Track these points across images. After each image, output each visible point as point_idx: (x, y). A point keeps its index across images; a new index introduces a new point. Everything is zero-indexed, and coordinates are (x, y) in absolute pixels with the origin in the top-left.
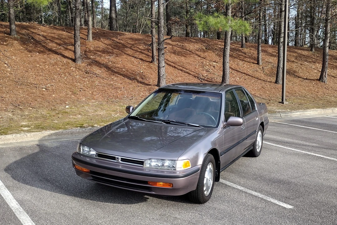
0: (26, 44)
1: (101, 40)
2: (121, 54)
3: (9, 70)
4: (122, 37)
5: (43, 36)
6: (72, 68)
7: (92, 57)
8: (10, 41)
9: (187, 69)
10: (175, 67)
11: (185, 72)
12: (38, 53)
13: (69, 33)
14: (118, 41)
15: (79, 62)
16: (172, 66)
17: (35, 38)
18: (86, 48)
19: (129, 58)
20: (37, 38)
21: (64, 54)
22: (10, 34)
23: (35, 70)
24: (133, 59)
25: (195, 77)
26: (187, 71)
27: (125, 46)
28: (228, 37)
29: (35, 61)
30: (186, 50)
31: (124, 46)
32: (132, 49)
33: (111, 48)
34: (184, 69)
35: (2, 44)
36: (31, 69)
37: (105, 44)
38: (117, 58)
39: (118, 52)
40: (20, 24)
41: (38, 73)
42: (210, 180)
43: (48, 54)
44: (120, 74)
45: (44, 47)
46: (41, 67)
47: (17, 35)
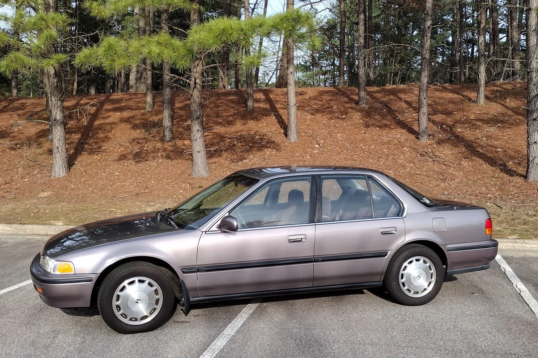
0: (370, 117)
1: (506, 102)
5: (406, 102)
6: (405, 148)
7: (459, 130)
8: (353, 113)
12: (378, 128)
13: (458, 94)
15: (424, 140)
17: (391, 106)
18: (464, 116)
20: (397, 106)
22: (357, 103)
23: (351, 152)
33: (511, 113)
35: (338, 118)
36: (347, 151)
37: (506, 107)
38: (507, 130)
39: (519, 120)
40: (393, 88)
41: (352, 156)
42: (137, 302)
43: (391, 129)
44: (483, 156)
45: (395, 118)
46: (363, 147)
47: (366, 104)
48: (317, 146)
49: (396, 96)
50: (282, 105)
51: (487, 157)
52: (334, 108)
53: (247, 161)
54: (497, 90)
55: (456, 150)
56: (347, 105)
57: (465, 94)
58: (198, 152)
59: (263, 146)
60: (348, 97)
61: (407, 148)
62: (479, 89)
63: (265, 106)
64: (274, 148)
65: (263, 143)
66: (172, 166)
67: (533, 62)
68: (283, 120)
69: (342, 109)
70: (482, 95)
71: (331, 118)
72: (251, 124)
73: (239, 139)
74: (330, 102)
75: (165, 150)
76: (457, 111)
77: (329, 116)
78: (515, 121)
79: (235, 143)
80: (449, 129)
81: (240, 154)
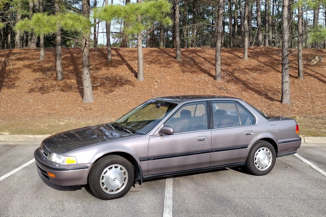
0: (184, 66)
1: (259, 59)
2: (268, 71)
3: (156, 87)
5: (203, 58)
6: (209, 85)
7: (237, 74)
8: (173, 64)
12: (190, 73)
13: (232, 53)
15: (219, 80)
17: (195, 60)
18: (238, 66)
19: (276, 74)
20: (198, 60)
21: (210, 72)
22: (175, 58)
23: (177, 87)
29: (183, 80)
33: (263, 65)
35: (165, 67)
36: (175, 86)
37: (260, 62)
38: (263, 75)
39: (268, 69)
40: (193, 50)
41: (178, 89)
42: (114, 180)
43: (198, 73)
44: (254, 90)
45: (199, 67)
46: (184, 84)
47: (181, 59)
48: (156, 83)
49: (196, 54)
50: (129, 58)
51: (255, 90)
52: (162, 60)
53: (115, 93)
54: (253, 52)
55: (238, 86)
56: (169, 59)
57: (235, 53)
58: (88, 87)
59: (123, 84)
60: (168, 54)
61: (210, 85)
62: (244, 51)
63: (118, 59)
64: (130, 85)
65: (122, 82)
66: (67, 96)
67: (285, 36)
68: (131, 67)
69: (167, 61)
70: (246, 54)
71: (161, 67)
72: (112, 69)
73: (106, 79)
74: (157, 57)
75: (59, 86)
76: (233, 63)
77: (160, 66)
78: (266, 70)
79: (104, 81)
80: (231, 74)
81: (109, 88)
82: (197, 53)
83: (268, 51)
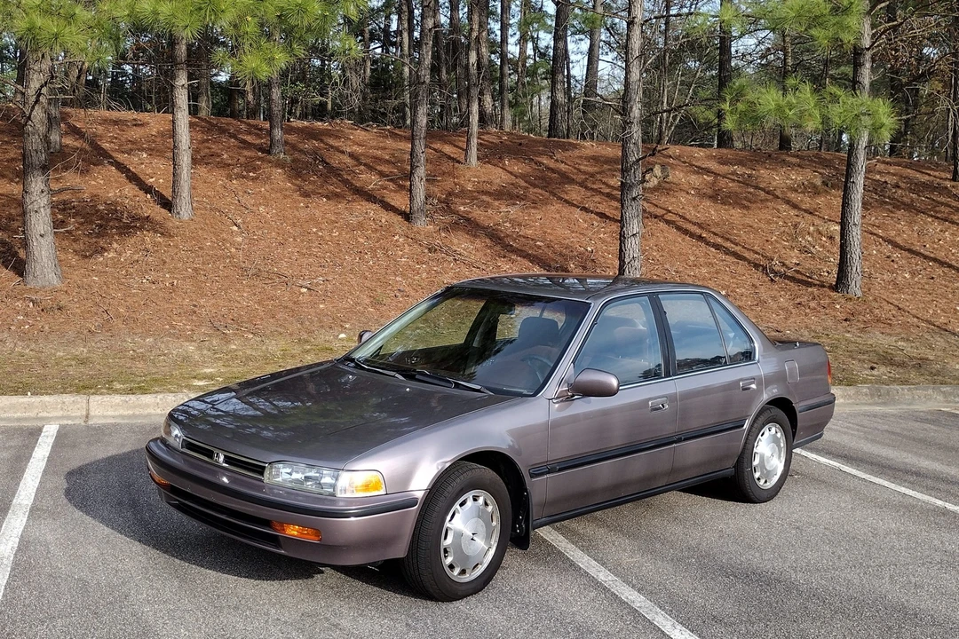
0: (300, 177)
1: (504, 164)
2: (545, 202)
3: (239, 239)
4: (570, 153)
5: (352, 155)
6: (397, 237)
7: (462, 208)
8: (267, 169)
9: (736, 244)
10: (700, 238)
11: (728, 252)
12: (325, 200)
14: (552, 164)
15: (422, 224)
16: (692, 235)
17: (327, 160)
18: (456, 184)
19: (566, 210)
20: (336, 160)
21: (389, 200)
22: (267, 151)
23: (302, 241)
24: (577, 213)
25: (756, 266)
26: (738, 249)
27: (568, 178)
28: (860, 147)
29: (312, 219)
30: (757, 187)
31: (566, 178)
32: (586, 188)
33: (524, 184)
34: (728, 244)
35: (244, 177)
36: (294, 239)
37: (511, 173)
38: (533, 211)
39: (541, 195)
40: (307, 127)
41: (309, 248)
42: (472, 539)
43: (349, 201)
44: (524, 254)
45: (345, 182)
46: (320, 234)
47: (285, 154)
48: (235, 228)
49: (322, 141)
50: (112, 145)
51: (528, 254)
52: (225, 157)
53: (112, 255)
55: (478, 243)
56: (246, 153)
57: (436, 146)
58: (42, 236)
59: (128, 226)
60: (234, 136)
61: (400, 237)
62: (468, 141)
63: (77, 144)
64: (156, 232)
65: (124, 221)
67: (634, 109)
68: (135, 174)
69: (241, 159)
70: (473, 152)
71: (229, 177)
72: (73, 179)
73: (64, 210)
74: (207, 145)
76: (440, 175)
77: (223, 173)
78: (538, 198)
79: (60, 216)
80: (446, 205)
81: (87, 239)
82: (323, 138)
83: (520, 144)
